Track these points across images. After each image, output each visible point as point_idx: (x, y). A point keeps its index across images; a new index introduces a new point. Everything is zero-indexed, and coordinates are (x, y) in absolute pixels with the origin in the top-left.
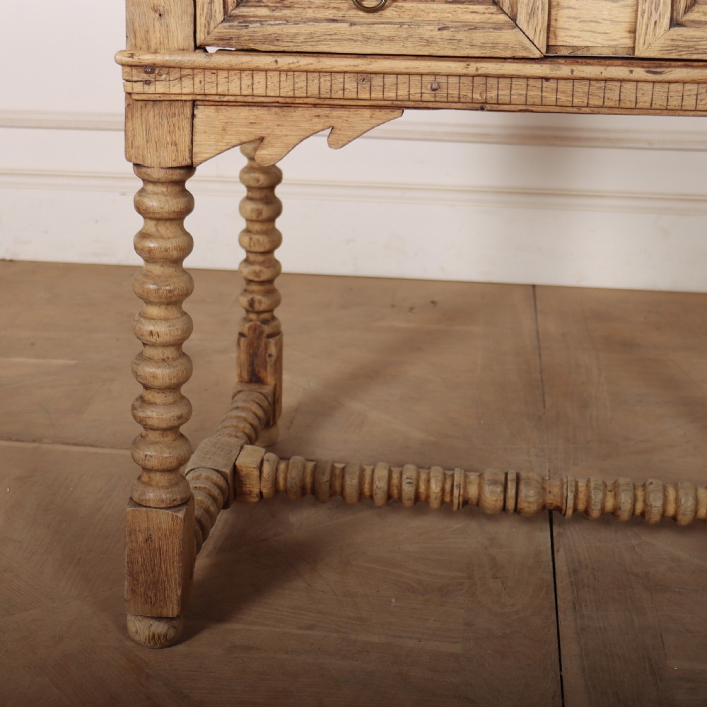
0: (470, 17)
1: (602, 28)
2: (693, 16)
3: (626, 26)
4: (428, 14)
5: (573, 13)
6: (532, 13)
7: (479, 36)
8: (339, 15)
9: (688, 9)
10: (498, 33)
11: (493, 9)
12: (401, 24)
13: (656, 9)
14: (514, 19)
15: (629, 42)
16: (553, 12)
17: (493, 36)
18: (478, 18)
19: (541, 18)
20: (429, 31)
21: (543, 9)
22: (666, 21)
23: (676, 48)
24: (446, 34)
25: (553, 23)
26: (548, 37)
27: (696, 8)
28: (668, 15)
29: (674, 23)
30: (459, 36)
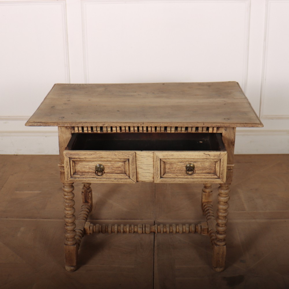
0: (120, 177)
1: (147, 178)
2: (164, 176)
3: (152, 177)
4: (112, 176)
5: (141, 175)
6: (133, 176)
7: (123, 180)
8: (94, 177)
9: (163, 175)
10: (127, 180)
11: (125, 175)
12: (107, 178)
13: (157, 175)
14: (129, 177)
15: (153, 180)
16: (137, 175)
17: (126, 180)
18: (122, 177)
19: (135, 177)
20: (112, 180)
21: (135, 175)
22: (159, 177)
23: (162, 181)
24: (116, 180)
25: (137, 177)
26: (137, 179)
27: (165, 174)
28: (160, 176)
29: (161, 177)
30: (119, 180)
